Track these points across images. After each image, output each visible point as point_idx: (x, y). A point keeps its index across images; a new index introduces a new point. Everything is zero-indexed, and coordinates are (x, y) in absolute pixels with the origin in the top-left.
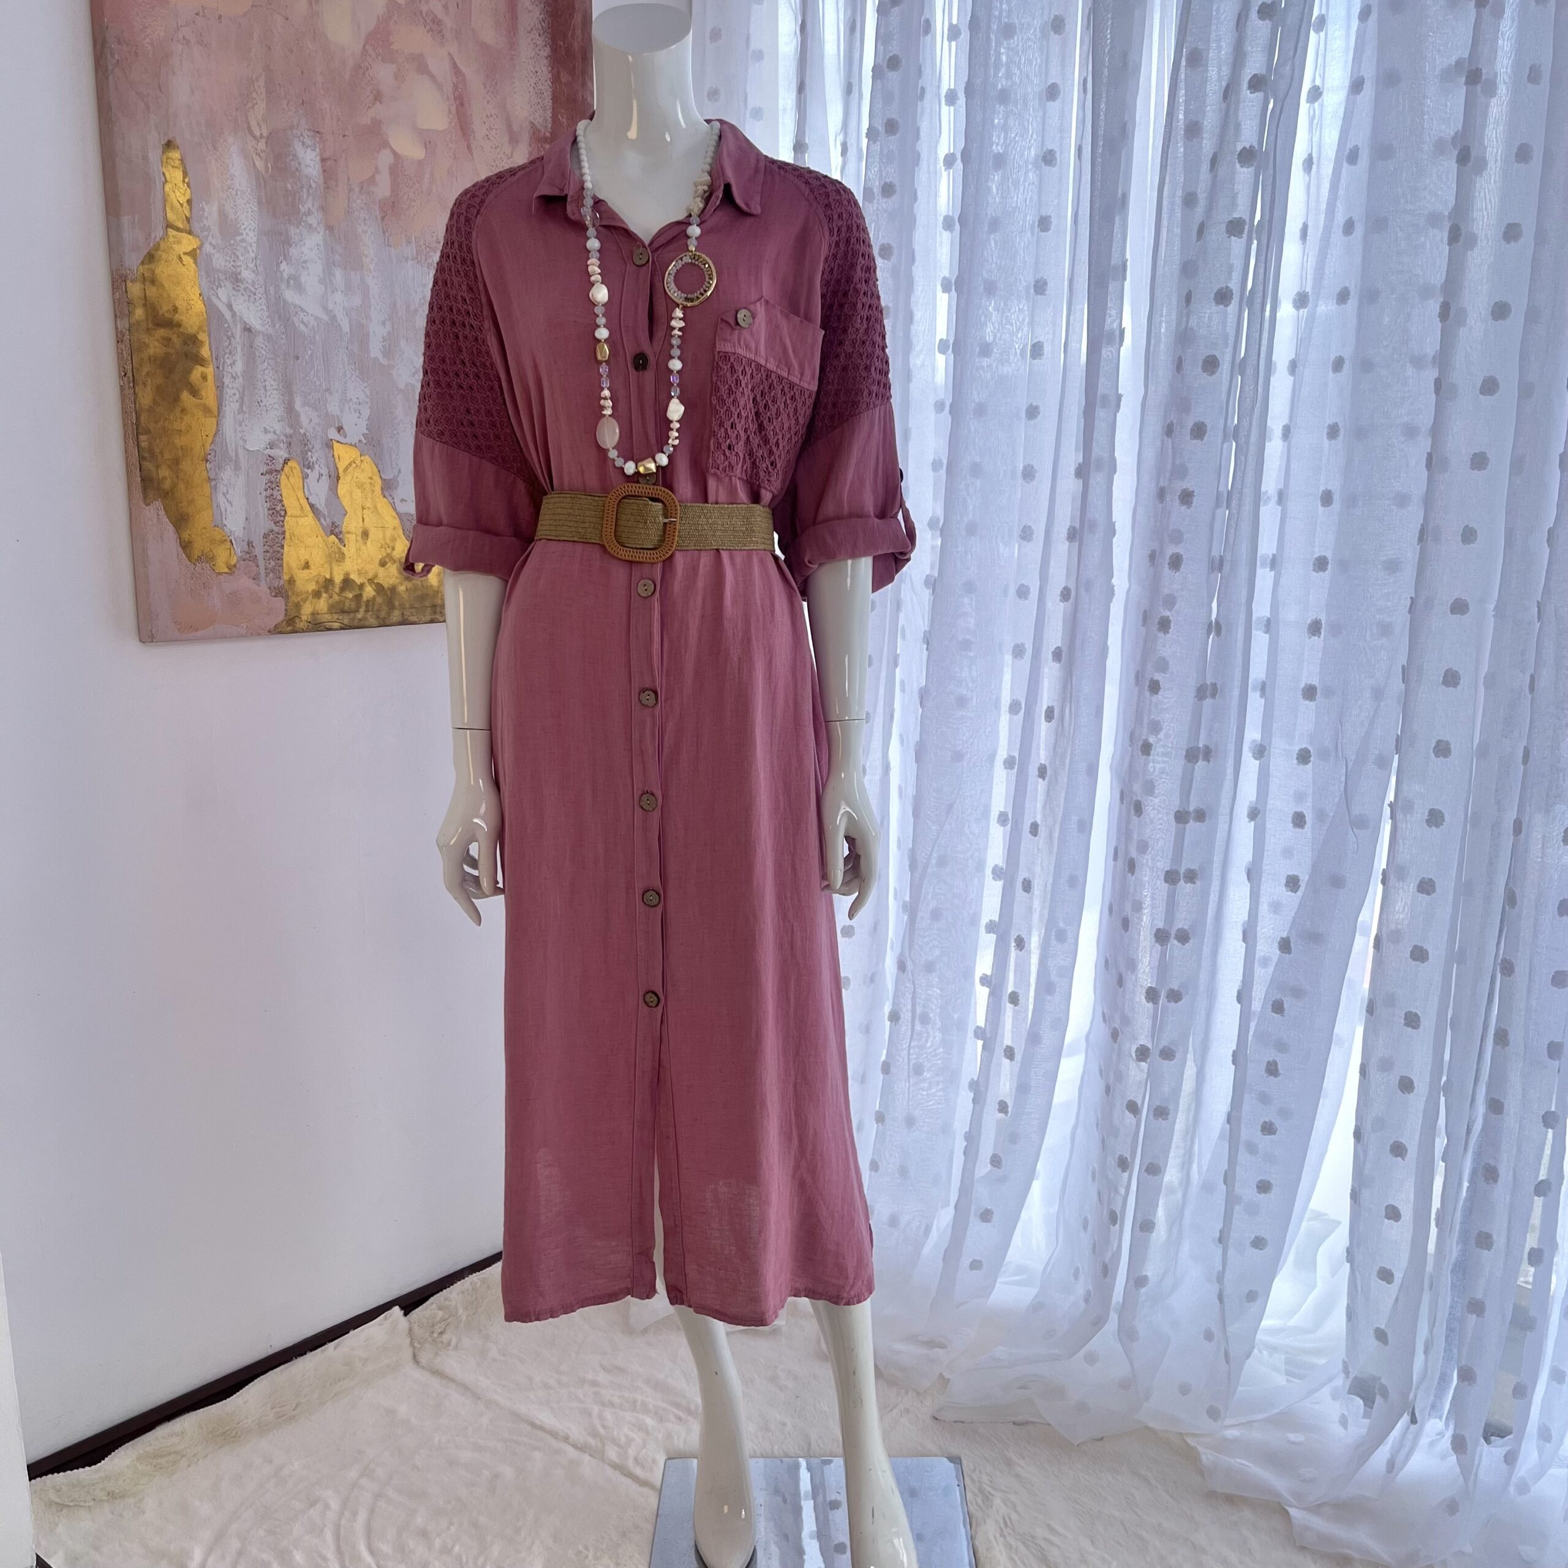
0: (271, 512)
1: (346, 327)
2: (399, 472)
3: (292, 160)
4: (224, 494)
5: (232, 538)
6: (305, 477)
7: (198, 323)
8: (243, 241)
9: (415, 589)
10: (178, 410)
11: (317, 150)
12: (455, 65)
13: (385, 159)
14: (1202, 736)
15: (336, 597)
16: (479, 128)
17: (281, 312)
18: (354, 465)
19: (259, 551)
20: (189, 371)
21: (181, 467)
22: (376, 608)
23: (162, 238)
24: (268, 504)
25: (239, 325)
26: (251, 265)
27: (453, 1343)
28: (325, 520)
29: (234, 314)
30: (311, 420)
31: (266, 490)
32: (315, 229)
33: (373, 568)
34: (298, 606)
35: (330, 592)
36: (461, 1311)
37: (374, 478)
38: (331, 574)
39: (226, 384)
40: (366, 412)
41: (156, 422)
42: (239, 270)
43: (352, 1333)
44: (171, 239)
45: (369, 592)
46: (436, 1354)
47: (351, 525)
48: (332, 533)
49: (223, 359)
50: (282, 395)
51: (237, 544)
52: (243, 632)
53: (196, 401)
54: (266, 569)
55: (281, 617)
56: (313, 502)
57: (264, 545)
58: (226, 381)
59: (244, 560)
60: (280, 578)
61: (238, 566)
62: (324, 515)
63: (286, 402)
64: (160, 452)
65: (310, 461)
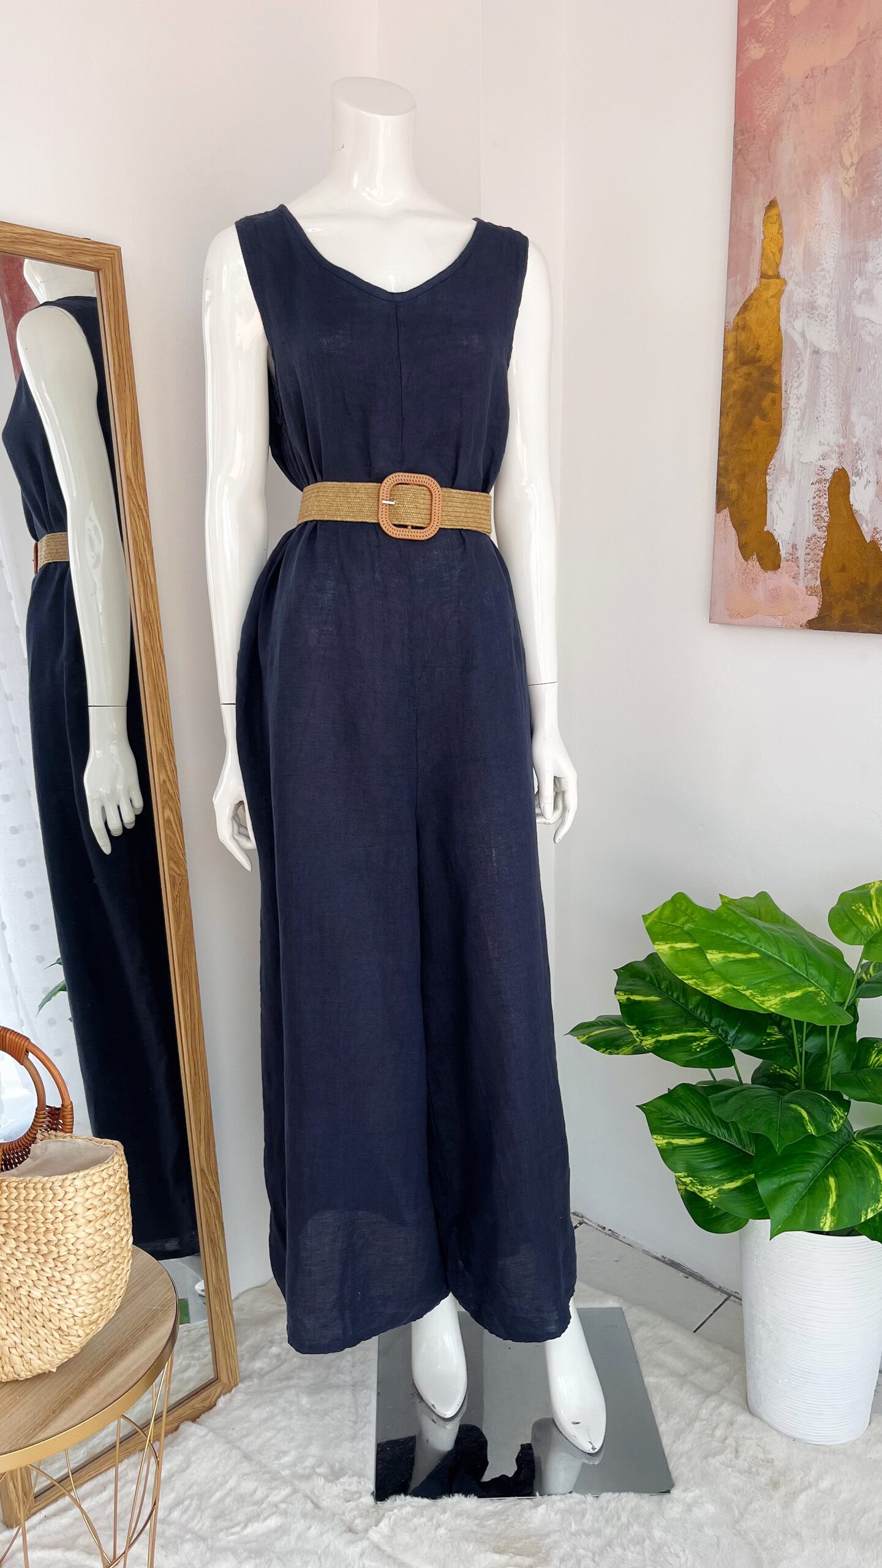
0: (816, 518)
4: (777, 502)
5: (779, 541)
7: (774, 355)
8: (823, 270)
10: (750, 433)
15: (868, 601)
17: (849, 327)
19: (801, 553)
20: (761, 399)
21: (747, 480)
23: (756, 289)
24: (815, 510)
25: (809, 349)
26: (827, 291)
28: (867, 525)
29: (806, 339)
30: (865, 429)
31: (815, 497)
34: (830, 606)
35: (863, 595)
39: (791, 405)
41: (732, 445)
44: (763, 287)
48: (873, 538)
49: (791, 383)
50: (840, 408)
51: (783, 546)
52: (779, 623)
53: (765, 423)
54: (805, 570)
55: (813, 614)
56: (857, 509)
57: (807, 548)
58: (791, 402)
59: (787, 561)
60: (817, 579)
61: (781, 565)
62: (867, 521)
63: (843, 414)
64: (732, 470)
65: (859, 469)
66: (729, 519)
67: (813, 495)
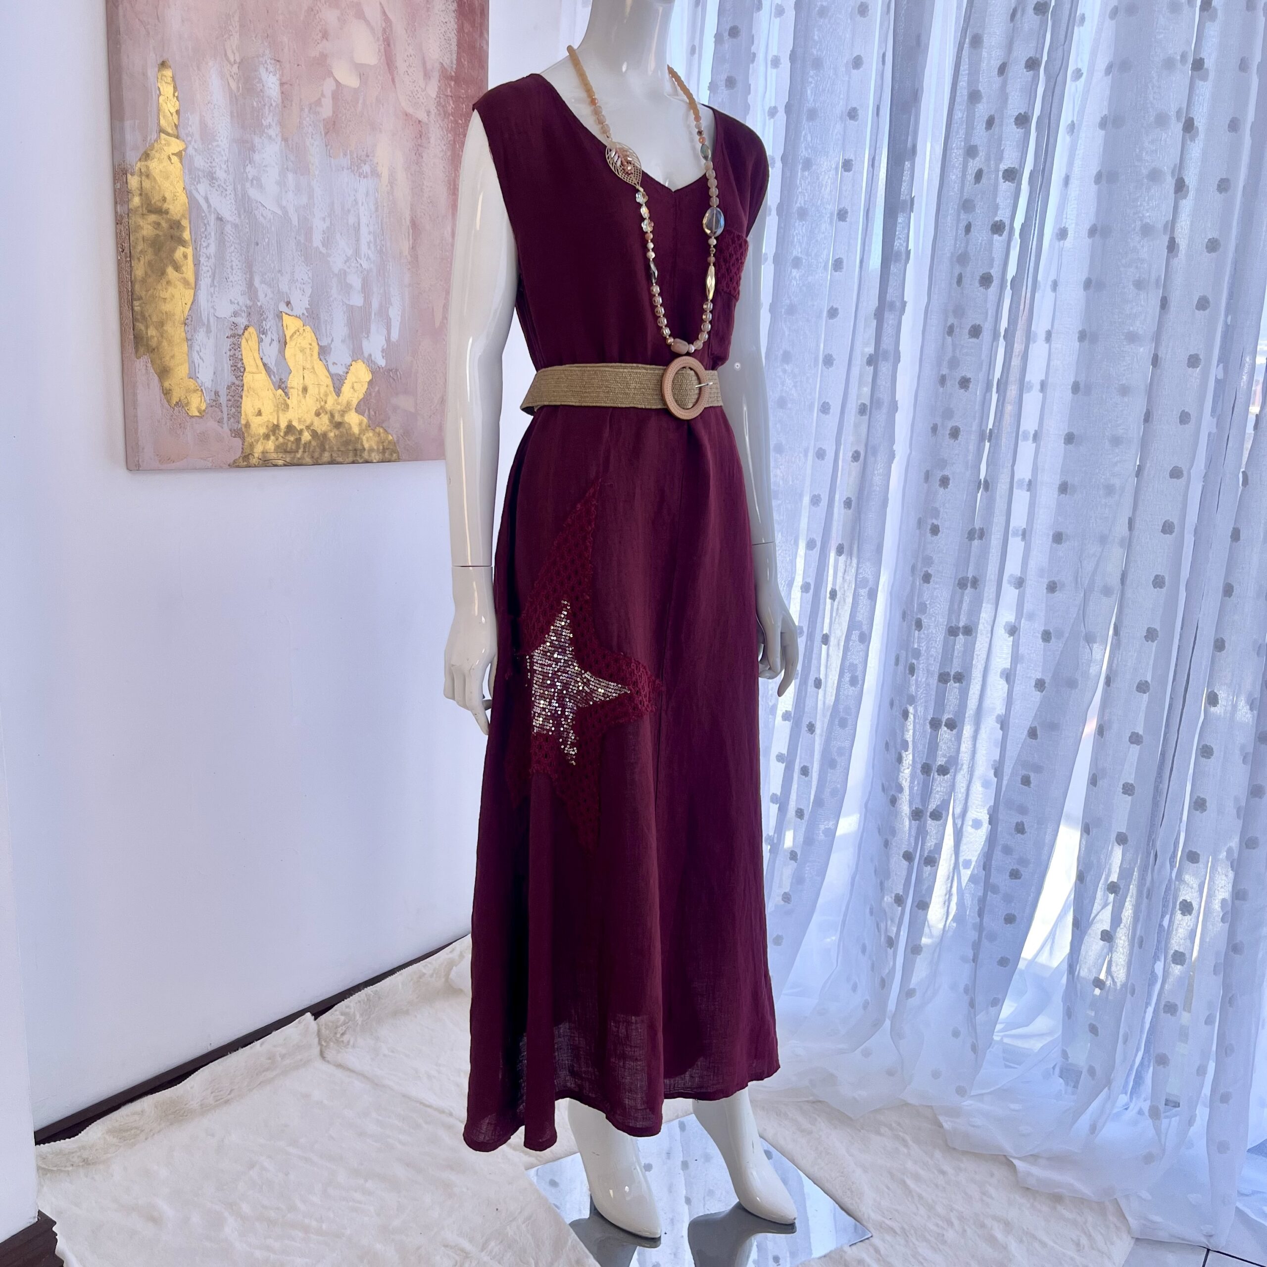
0: (233, 368)
1: (295, 222)
2: (332, 340)
3: (258, 82)
4: (197, 352)
5: (203, 388)
6: (261, 341)
7: (181, 211)
8: (218, 146)
9: (341, 436)
10: (164, 282)
11: (278, 75)
12: (384, 13)
13: (329, 86)
14: (971, 569)
15: (281, 440)
16: (401, 65)
17: (245, 205)
18: (298, 333)
19: (223, 399)
20: (173, 250)
21: (165, 328)
22: (311, 450)
23: (156, 141)
24: (231, 361)
25: (213, 215)
26: (224, 167)
27: (351, 1043)
28: (275, 377)
29: (209, 206)
30: (266, 296)
31: (230, 350)
32: (274, 140)
33: (310, 418)
34: (252, 446)
35: (277, 435)
36: (358, 1017)
37: (313, 344)
38: (278, 420)
39: (202, 262)
40: (309, 291)
41: (147, 291)
42: (214, 170)
43: (274, 1033)
44: (163, 142)
45: (306, 436)
46: (338, 1052)
47: (295, 382)
48: (280, 387)
49: (200, 242)
50: (245, 274)
51: (206, 393)
52: (210, 465)
53: (179, 275)
54: (228, 414)
55: (238, 454)
56: (266, 362)
57: (228, 395)
59: (211, 406)
60: (238, 422)
61: (206, 411)
62: (274, 372)
63: (247, 280)
64: (149, 316)
65: (264, 329)
66: (149, 365)
67: (229, 347)
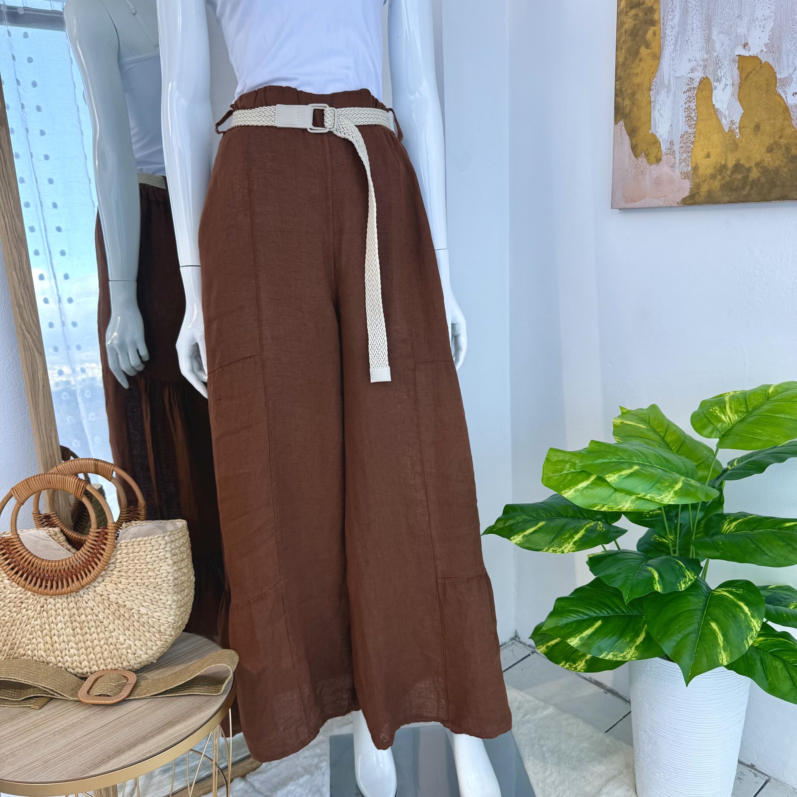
0: (687, 119)
4: (659, 111)
5: (661, 140)
6: (714, 89)
10: (637, 61)
15: (727, 179)
18: (754, 72)
19: (676, 148)
20: (646, 32)
21: (636, 97)
22: (759, 186)
24: (686, 113)
28: (726, 120)
30: (723, 43)
31: (686, 103)
33: (759, 154)
34: (698, 186)
35: (724, 174)
38: (726, 160)
39: (667, 34)
40: (770, 25)
41: (625, 71)
45: (755, 174)
49: (667, 16)
50: (704, 30)
51: (663, 143)
52: (661, 204)
53: (649, 51)
54: (680, 160)
55: (686, 194)
56: (718, 108)
57: (681, 143)
58: (668, 32)
59: (667, 154)
60: (688, 166)
61: (662, 159)
62: (725, 116)
63: (706, 35)
64: (626, 90)
65: (719, 77)
66: (623, 128)
67: (685, 101)
